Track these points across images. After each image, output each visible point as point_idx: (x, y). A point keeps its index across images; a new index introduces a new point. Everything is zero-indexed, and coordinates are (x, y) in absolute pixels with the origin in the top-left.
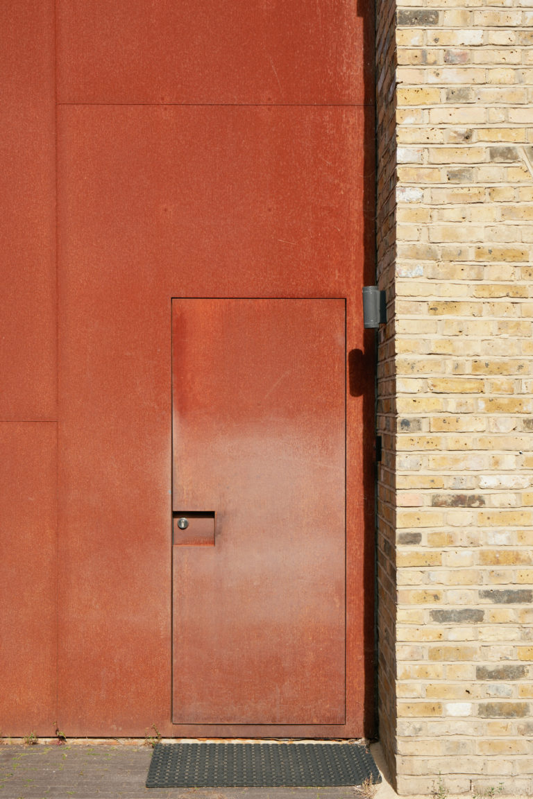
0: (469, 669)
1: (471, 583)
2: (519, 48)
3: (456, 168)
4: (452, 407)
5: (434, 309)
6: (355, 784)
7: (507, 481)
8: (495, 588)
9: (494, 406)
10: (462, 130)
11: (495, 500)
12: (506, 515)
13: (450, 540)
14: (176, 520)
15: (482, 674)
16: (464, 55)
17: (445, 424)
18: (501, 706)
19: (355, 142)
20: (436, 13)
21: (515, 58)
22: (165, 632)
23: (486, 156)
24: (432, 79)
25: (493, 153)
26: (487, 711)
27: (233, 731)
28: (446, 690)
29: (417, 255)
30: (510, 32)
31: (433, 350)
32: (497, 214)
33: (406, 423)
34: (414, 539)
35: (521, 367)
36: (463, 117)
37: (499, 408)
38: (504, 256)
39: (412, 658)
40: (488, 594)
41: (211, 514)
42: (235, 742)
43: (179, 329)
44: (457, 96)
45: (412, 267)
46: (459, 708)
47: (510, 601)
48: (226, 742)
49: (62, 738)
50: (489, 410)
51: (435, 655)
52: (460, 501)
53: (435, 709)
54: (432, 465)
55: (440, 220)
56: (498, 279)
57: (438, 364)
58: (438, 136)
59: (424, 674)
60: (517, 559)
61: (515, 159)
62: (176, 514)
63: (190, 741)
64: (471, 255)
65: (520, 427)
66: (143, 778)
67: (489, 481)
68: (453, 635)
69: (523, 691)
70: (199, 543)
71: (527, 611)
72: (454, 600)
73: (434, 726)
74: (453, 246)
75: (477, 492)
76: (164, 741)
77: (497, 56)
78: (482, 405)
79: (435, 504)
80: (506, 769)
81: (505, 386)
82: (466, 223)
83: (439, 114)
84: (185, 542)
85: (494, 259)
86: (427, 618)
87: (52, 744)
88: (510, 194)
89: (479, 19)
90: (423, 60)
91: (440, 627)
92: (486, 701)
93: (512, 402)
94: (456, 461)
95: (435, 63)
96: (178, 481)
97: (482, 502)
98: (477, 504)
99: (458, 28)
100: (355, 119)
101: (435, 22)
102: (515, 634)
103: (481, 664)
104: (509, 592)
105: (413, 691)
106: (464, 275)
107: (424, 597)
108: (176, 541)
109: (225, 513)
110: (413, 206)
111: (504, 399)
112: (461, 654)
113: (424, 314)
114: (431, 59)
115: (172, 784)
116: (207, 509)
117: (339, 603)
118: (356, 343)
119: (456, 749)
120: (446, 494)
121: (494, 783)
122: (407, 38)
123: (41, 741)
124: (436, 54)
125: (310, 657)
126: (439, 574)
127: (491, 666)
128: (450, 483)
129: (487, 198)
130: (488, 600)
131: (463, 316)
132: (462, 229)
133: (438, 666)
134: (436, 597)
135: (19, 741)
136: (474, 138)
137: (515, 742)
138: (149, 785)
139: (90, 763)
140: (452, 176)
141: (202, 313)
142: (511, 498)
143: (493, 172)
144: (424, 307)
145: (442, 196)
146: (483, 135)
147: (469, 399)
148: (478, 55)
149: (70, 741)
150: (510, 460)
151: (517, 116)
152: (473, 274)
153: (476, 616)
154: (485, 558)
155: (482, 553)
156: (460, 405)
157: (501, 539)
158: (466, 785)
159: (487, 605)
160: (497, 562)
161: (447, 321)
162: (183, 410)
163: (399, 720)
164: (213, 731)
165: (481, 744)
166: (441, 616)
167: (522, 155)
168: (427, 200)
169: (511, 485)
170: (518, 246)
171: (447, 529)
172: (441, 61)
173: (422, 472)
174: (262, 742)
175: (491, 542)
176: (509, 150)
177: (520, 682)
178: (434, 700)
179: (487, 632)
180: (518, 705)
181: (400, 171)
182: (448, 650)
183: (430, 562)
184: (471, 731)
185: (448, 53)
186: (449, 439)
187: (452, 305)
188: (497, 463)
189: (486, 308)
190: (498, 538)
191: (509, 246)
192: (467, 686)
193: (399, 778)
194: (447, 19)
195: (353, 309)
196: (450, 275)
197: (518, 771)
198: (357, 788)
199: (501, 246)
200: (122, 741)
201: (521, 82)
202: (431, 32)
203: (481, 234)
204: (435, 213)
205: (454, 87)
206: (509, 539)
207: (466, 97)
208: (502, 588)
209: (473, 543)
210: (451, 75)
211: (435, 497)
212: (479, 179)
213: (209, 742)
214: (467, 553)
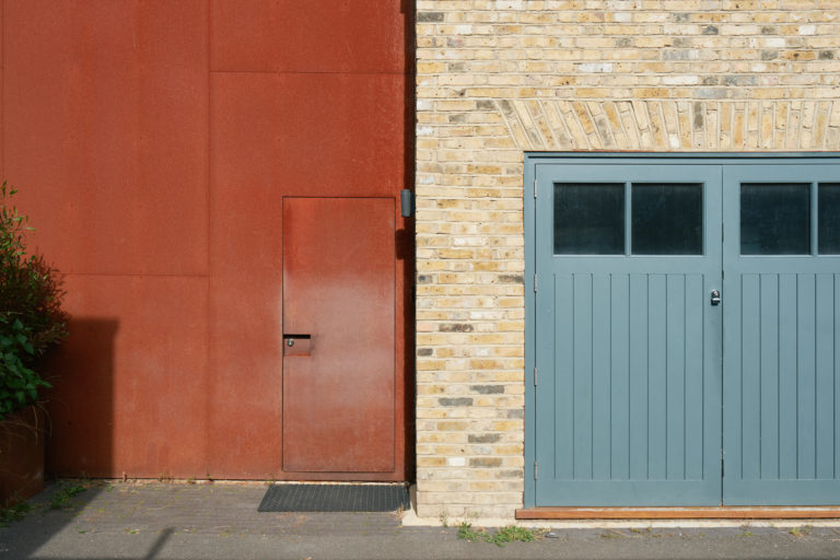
0: (463, 435)
1: (465, 380)
2: (495, 37)
3: (455, 114)
4: (452, 267)
5: (441, 204)
6: (393, 510)
7: (488, 315)
8: (481, 384)
9: (479, 267)
10: (459, 89)
11: (480, 327)
12: (486, 338)
13: (451, 353)
14: (286, 340)
15: (472, 439)
16: (460, 41)
17: (448, 278)
18: (484, 460)
19: (400, 96)
20: (442, 14)
21: (493, 43)
22: (278, 412)
23: (474, 106)
24: (440, 57)
25: (479, 104)
26: (475, 463)
27: (322, 476)
28: (449, 450)
29: (430, 169)
30: (490, 26)
31: (440, 230)
32: (481, 143)
33: (422, 278)
34: (428, 352)
35: (496, 242)
36: (459, 81)
37: (483, 268)
38: (485, 170)
39: (428, 428)
40: (476, 388)
41: (308, 337)
42: (323, 483)
43: (287, 217)
44: (456, 68)
45: (426, 177)
46: (457, 461)
47: (490, 393)
48: (318, 483)
49: (212, 480)
50: (476, 269)
51: (441, 427)
52: (457, 328)
53: (441, 462)
54: (439, 305)
55: (445, 146)
56: (482, 185)
57: (442, 240)
58: (443, 93)
59: (434, 439)
60: (494, 365)
61: (493, 108)
62: (286, 336)
63: (294, 483)
64: (465, 169)
65: (497, 280)
66: (257, 506)
67: (476, 315)
68: (452, 415)
69: (499, 451)
70: (300, 355)
71: (501, 399)
72: (454, 392)
73: (440, 472)
74: (452, 164)
75: (468, 322)
76: (277, 483)
77: (481, 42)
78: (472, 266)
79: (442, 330)
80: (487, 500)
81: (486, 254)
82: (461, 149)
83: (445, 78)
84: (292, 354)
85: (479, 172)
86: (436, 403)
87: (205, 484)
88: (489, 131)
89: (470, 18)
90: (434, 44)
91: (445, 409)
92: (474, 457)
93: (491, 264)
94: (455, 302)
95: (441, 46)
96: (287, 315)
97: (472, 329)
98: (468, 330)
99: (456, 23)
100: (400, 82)
101: (441, 20)
102: (493, 414)
103: (472, 433)
104: (489, 387)
105: (426, 450)
106: (460, 182)
107: (435, 390)
108: (287, 353)
109: (318, 335)
110: (428, 138)
111: (486, 262)
112: (459, 426)
113: (434, 208)
114: (439, 43)
115: (274, 510)
116: (305, 333)
117: (390, 395)
118: (401, 226)
119: (455, 487)
120: (448, 323)
121: (478, 510)
122: (423, 30)
123: (198, 482)
124: (442, 40)
125: (372, 429)
126: (444, 375)
127: (478, 434)
128: (452, 316)
129: (475, 133)
130: (475, 392)
131: (459, 209)
132: (459, 153)
133: (444, 434)
134: (442, 390)
135: (185, 481)
136: (466, 95)
137: (493, 483)
138: (260, 510)
139: (226, 495)
140: (452, 119)
141: (302, 207)
142: (490, 326)
143: (478, 116)
144: (435, 203)
145: (446, 132)
146: (472, 92)
147: (463, 262)
148: (469, 42)
149: (217, 482)
150: (489, 302)
151: (494, 80)
152: (466, 182)
153: (468, 402)
154: (473, 365)
155: (472, 362)
156: (457, 266)
157: (484, 352)
158: (462, 511)
159: (475, 395)
160: (482, 367)
161: (449, 213)
162: (290, 269)
163: (418, 469)
164: (309, 476)
165: (471, 484)
166: (445, 402)
167: (497, 105)
168: (436, 134)
169: (491, 317)
170: (494, 164)
171: (449, 346)
172: (445, 45)
173: (433, 309)
174: (340, 483)
175: (478, 354)
176: (489, 102)
177: (496, 444)
178: (440, 456)
179: (475, 412)
180: (496, 459)
181: (418, 116)
182: (450, 424)
183: (438, 367)
184: (465, 476)
185: (450, 40)
186: (450, 288)
187: (452, 202)
188: (481, 304)
189: (474, 204)
190: (483, 352)
191: (490, 164)
192: (463, 447)
193: (418, 507)
194: (450, 18)
195: (399, 204)
196: (451, 183)
197: (495, 501)
198: (394, 513)
199: (484, 164)
200: (250, 482)
201: (497, 58)
202: (439, 26)
203: (471, 157)
204: (441, 143)
205: (455, 62)
206: (489, 352)
207: (461, 68)
208: (484, 384)
209: (466, 355)
210: (453, 55)
211: (442, 325)
212: (470, 120)
213: (306, 483)
214: (462, 362)
